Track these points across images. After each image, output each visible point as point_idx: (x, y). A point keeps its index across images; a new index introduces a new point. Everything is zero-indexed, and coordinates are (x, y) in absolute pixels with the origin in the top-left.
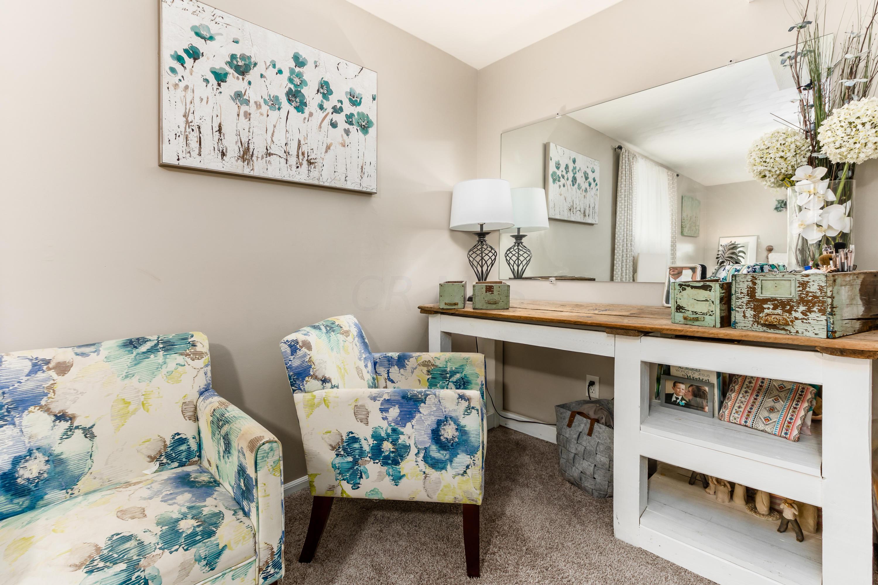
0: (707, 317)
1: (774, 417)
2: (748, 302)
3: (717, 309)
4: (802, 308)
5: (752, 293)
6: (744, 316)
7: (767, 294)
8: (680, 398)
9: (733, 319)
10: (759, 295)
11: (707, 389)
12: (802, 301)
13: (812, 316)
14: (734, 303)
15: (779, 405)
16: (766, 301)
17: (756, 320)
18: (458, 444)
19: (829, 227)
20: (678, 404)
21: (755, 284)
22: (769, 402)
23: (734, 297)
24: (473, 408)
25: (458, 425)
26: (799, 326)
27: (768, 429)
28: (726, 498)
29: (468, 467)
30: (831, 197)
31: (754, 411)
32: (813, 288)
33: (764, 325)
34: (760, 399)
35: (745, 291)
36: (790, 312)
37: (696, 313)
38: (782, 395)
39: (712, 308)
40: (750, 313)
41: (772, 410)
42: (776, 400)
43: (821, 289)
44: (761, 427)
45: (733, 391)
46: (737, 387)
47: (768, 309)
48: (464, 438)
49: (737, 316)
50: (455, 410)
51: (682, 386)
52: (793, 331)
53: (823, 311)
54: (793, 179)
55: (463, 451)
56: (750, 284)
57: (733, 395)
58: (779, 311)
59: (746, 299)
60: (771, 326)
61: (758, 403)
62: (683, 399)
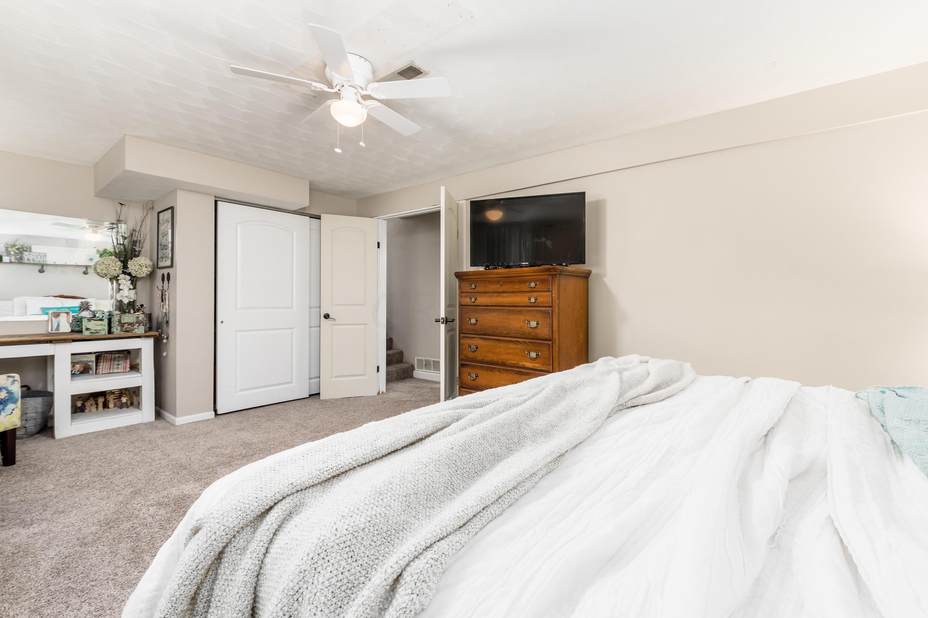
0: (102, 331)
1: (120, 366)
2: (118, 324)
3: (106, 328)
4: (137, 325)
5: (120, 321)
6: (117, 329)
7: (125, 321)
8: (77, 371)
9: (112, 331)
10: (122, 322)
11: (90, 364)
12: (137, 322)
13: (140, 327)
14: (112, 325)
15: (120, 362)
16: (125, 323)
17: (122, 330)
18: (8, 400)
19: (131, 298)
20: (76, 374)
21: (121, 318)
22: (116, 363)
23: (112, 323)
24: (16, 380)
25: (8, 390)
26: (136, 331)
27: (119, 371)
28: (95, 409)
29: (13, 410)
30: (132, 287)
31: (112, 366)
32: (140, 318)
33: (125, 331)
34: (112, 362)
35: (117, 321)
36: (133, 326)
37: (96, 330)
38: (120, 359)
39: (104, 327)
40: (119, 328)
41: (118, 365)
42: (119, 361)
43: (143, 318)
44: (116, 371)
45: (100, 362)
46: (102, 361)
47: (126, 326)
48: (11, 396)
49: (114, 330)
50: (5, 384)
51: (78, 365)
52: (134, 332)
53: (143, 325)
54: (118, 278)
55: (11, 403)
56: (119, 318)
57: (101, 364)
58: (130, 326)
59: (118, 323)
60: (128, 331)
61: (112, 364)
62: (78, 371)
